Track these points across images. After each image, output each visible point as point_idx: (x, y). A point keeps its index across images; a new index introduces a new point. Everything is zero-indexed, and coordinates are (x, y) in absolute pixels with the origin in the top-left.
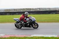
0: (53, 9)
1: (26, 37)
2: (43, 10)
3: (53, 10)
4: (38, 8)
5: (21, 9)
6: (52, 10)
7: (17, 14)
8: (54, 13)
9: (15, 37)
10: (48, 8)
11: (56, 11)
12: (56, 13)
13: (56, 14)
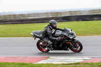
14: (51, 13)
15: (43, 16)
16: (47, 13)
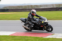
14: (56, 5)
15: (50, 6)
16: (53, 5)
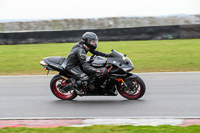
0: (166, 20)
1: (67, 129)
2: (128, 26)
3: (165, 24)
4: (109, 19)
5: (47, 22)
6: (162, 24)
7: (31, 40)
8: (170, 36)
9: (23, 129)
10: (145, 18)
11: (177, 27)
12: (176, 35)
13: (178, 38)
